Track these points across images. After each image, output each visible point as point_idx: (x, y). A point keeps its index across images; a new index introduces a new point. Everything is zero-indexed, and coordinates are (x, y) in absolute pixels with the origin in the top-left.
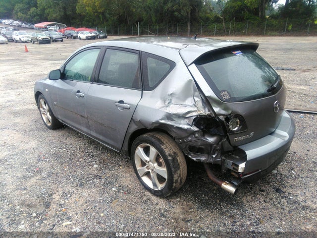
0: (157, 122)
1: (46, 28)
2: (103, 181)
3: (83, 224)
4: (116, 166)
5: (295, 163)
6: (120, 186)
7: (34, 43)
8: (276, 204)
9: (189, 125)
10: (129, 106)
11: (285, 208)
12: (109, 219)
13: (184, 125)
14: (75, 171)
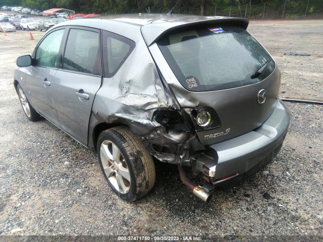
0: (113, 116)
1: (54, 15)
2: (69, 181)
3: (33, 232)
4: (88, 163)
5: (292, 162)
6: (86, 187)
7: (41, 31)
8: (260, 212)
9: (148, 119)
10: (88, 96)
11: (271, 218)
12: (63, 227)
13: (143, 119)
14: (42, 169)
